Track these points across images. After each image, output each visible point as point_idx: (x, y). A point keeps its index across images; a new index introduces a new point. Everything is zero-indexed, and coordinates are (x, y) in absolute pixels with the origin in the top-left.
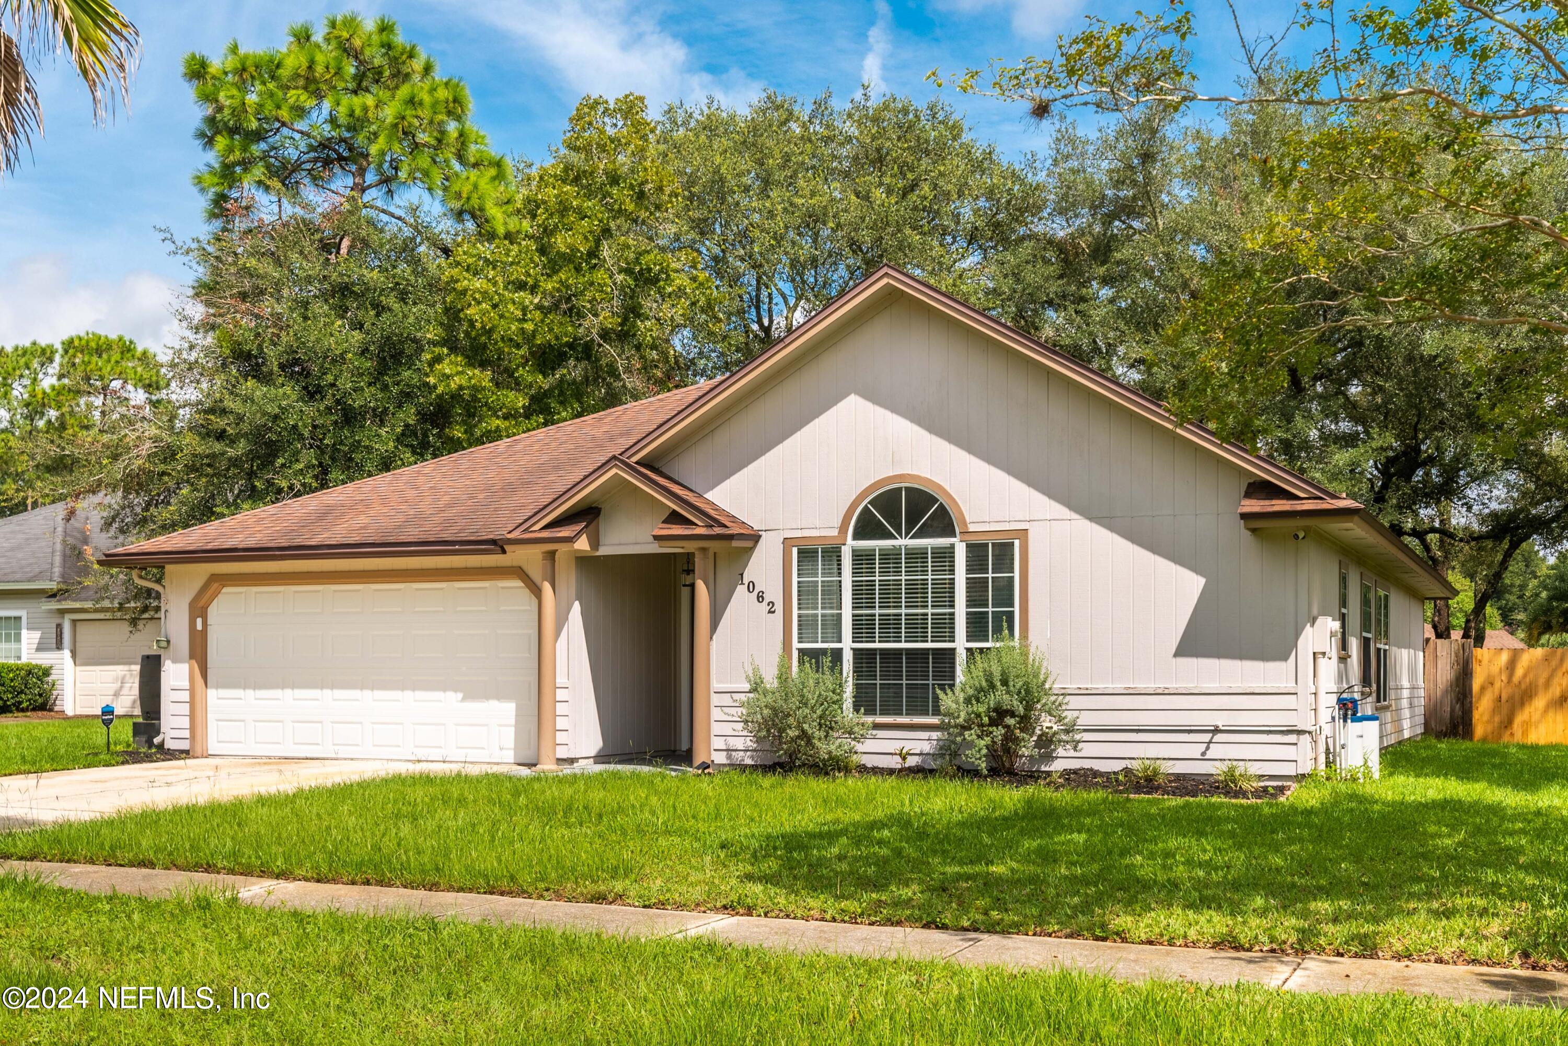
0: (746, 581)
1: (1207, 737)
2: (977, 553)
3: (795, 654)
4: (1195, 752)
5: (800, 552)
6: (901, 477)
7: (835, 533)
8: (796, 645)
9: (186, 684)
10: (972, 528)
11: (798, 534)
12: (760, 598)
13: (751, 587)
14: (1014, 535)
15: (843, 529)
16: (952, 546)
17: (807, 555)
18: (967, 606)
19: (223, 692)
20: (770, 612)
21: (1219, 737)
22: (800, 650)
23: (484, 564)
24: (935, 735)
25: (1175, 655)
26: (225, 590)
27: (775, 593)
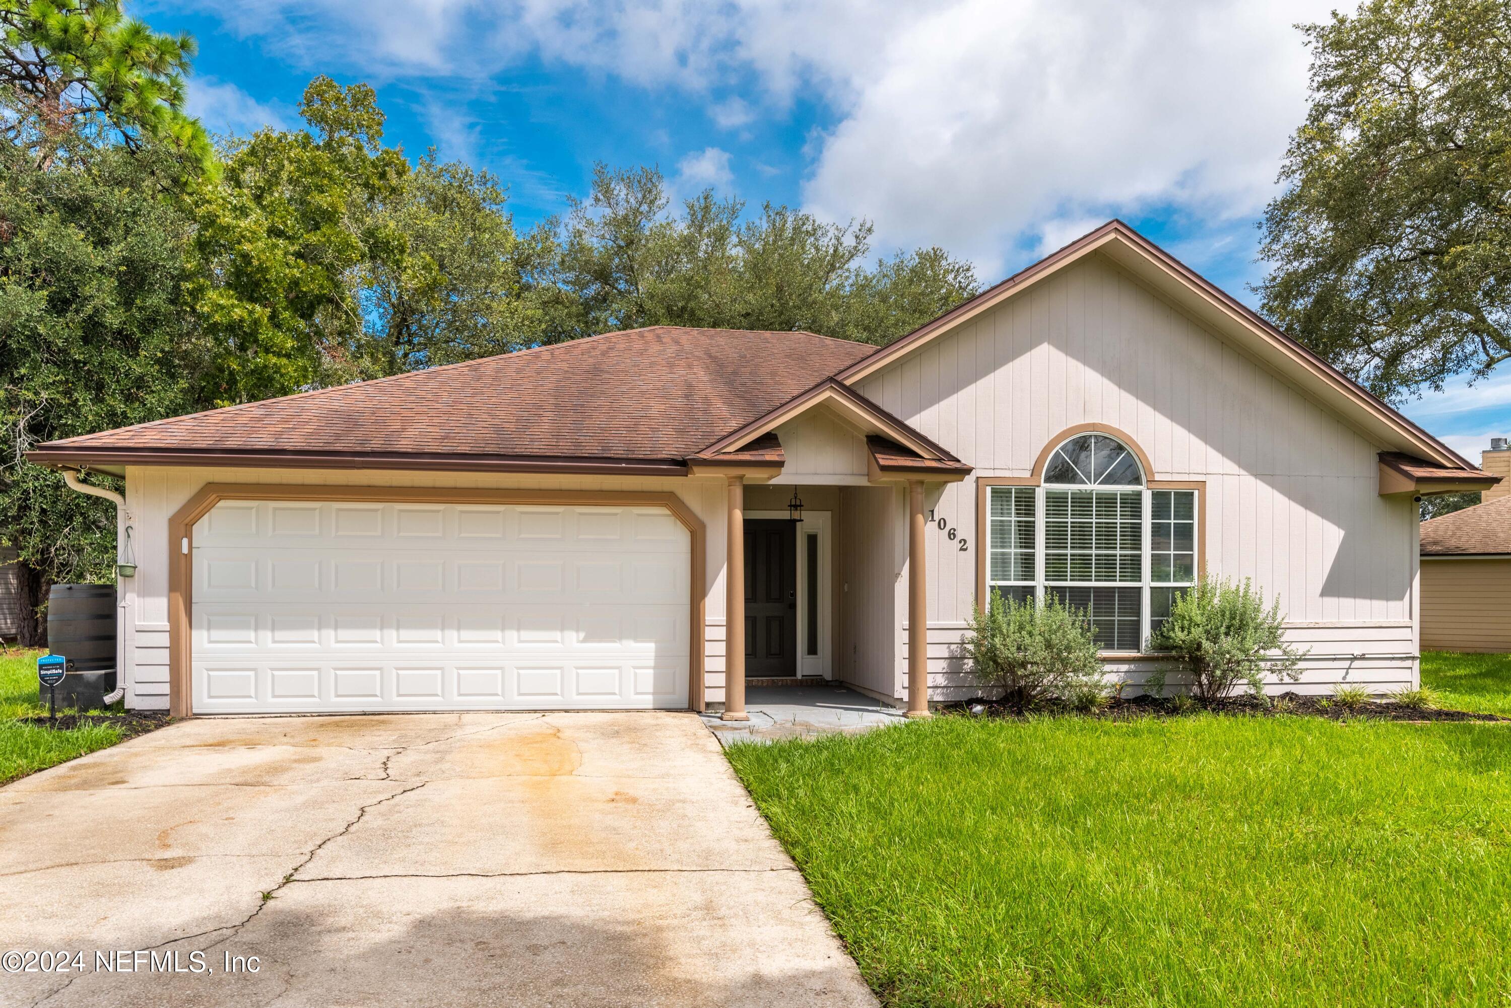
0: (936, 518)
1: (1346, 664)
2: (1161, 500)
3: (988, 590)
4: (1338, 676)
5: (994, 492)
6: (1094, 425)
7: (1027, 474)
8: (989, 582)
9: (165, 624)
10: (1157, 477)
11: (990, 474)
12: (952, 535)
13: (943, 523)
14: (1192, 486)
15: (1034, 472)
16: (1139, 494)
17: (1000, 494)
18: (1153, 549)
19: (216, 634)
20: (961, 549)
21: (1356, 664)
22: (993, 588)
23: (625, 487)
24: (1124, 667)
25: (1323, 594)
26: (222, 503)
27: (967, 531)
